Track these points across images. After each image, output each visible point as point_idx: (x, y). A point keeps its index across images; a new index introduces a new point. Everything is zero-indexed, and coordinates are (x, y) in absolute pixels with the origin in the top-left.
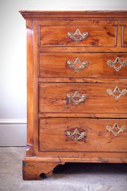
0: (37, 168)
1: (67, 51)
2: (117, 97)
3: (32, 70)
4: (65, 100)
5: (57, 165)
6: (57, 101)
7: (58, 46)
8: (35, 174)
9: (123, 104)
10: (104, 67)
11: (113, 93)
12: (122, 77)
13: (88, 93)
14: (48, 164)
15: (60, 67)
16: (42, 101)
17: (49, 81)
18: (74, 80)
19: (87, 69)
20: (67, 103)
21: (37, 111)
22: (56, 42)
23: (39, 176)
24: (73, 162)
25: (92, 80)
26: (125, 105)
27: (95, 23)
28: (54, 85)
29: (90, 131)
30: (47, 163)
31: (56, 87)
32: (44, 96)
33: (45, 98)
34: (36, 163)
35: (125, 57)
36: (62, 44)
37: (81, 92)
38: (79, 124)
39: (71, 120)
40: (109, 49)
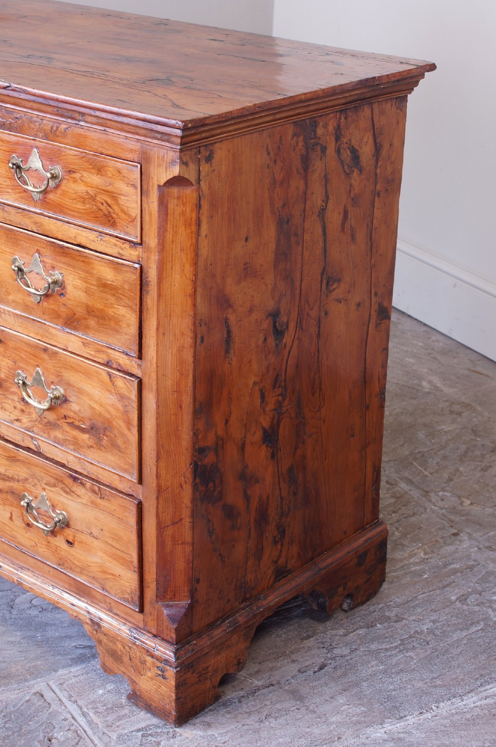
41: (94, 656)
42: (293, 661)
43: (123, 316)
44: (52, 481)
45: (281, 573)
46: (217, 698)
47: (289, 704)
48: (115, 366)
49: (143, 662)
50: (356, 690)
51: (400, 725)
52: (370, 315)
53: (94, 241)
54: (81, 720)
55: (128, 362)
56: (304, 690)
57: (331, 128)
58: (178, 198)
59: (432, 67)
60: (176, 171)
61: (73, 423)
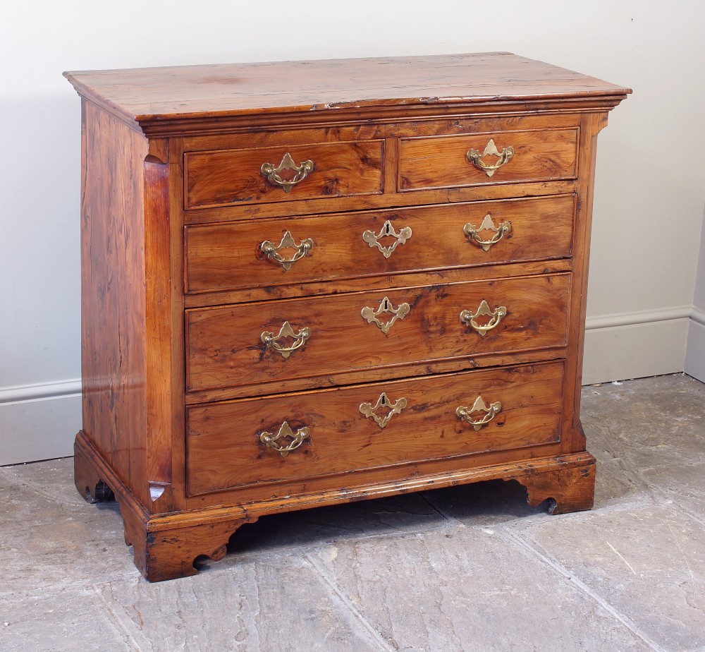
0: (187, 543)
1: (259, 215)
2: (387, 326)
3: (164, 276)
4: (256, 349)
5: (237, 527)
6: (234, 356)
7: (236, 203)
8: (180, 561)
9: (399, 342)
10: (353, 249)
11: (376, 317)
12: (400, 272)
13: (314, 323)
14: (215, 527)
15: (243, 262)
16: (194, 359)
17: (214, 302)
18: (279, 292)
19: (311, 260)
20: (262, 355)
21: (181, 388)
22: (231, 193)
23: (192, 564)
24: (280, 511)
25: (324, 286)
26: (406, 343)
27: (329, 135)
28: (226, 311)
29: (319, 422)
30: (213, 527)
31: (233, 315)
32: (199, 345)
33: (203, 351)
34: (182, 530)
35: (405, 219)
36: (247, 198)
37: (297, 321)
38: (291, 409)
39: (271, 400)
40: (366, 202)
44: (489, 382)
48: (550, 271)
55: (562, 264)
61: (512, 328)
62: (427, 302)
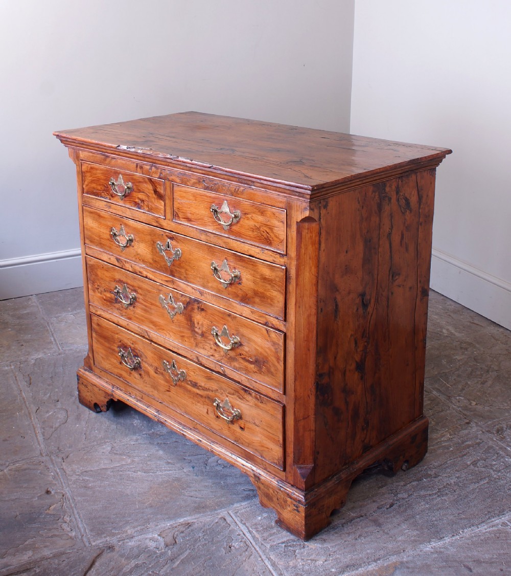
0: (91, 392)
1: (111, 210)
5: (109, 398)
6: (105, 293)
7: (101, 199)
8: (89, 400)
9: (180, 330)
10: (152, 251)
12: (176, 279)
15: (105, 236)
18: (122, 263)
19: (133, 250)
20: (116, 299)
21: (88, 300)
22: (99, 192)
23: (93, 405)
25: (141, 270)
26: (183, 332)
27: (138, 169)
29: (145, 359)
32: (92, 279)
33: (93, 282)
35: (178, 242)
36: (105, 197)
37: (130, 287)
38: (132, 342)
40: (157, 221)
41: (255, 496)
42: (374, 501)
43: (275, 296)
44: (232, 391)
45: (367, 448)
46: (329, 523)
47: (372, 528)
48: (270, 325)
49: (286, 501)
50: (413, 520)
51: (441, 543)
52: (417, 294)
53: (259, 253)
54: (248, 535)
55: (278, 323)
56: (381, 520)
57: (394, 187)
58: (308, 229)
59: (450, 152)
60: (307, 214)
61: (245, 358)
62: (193, 309)
